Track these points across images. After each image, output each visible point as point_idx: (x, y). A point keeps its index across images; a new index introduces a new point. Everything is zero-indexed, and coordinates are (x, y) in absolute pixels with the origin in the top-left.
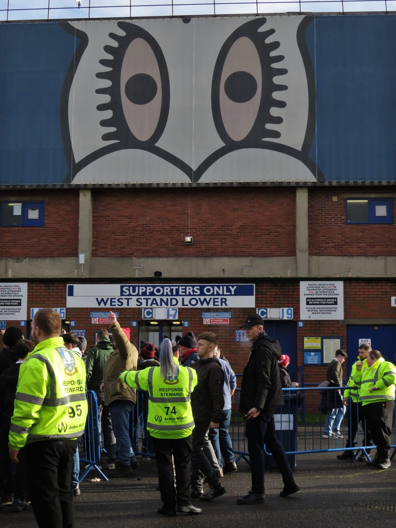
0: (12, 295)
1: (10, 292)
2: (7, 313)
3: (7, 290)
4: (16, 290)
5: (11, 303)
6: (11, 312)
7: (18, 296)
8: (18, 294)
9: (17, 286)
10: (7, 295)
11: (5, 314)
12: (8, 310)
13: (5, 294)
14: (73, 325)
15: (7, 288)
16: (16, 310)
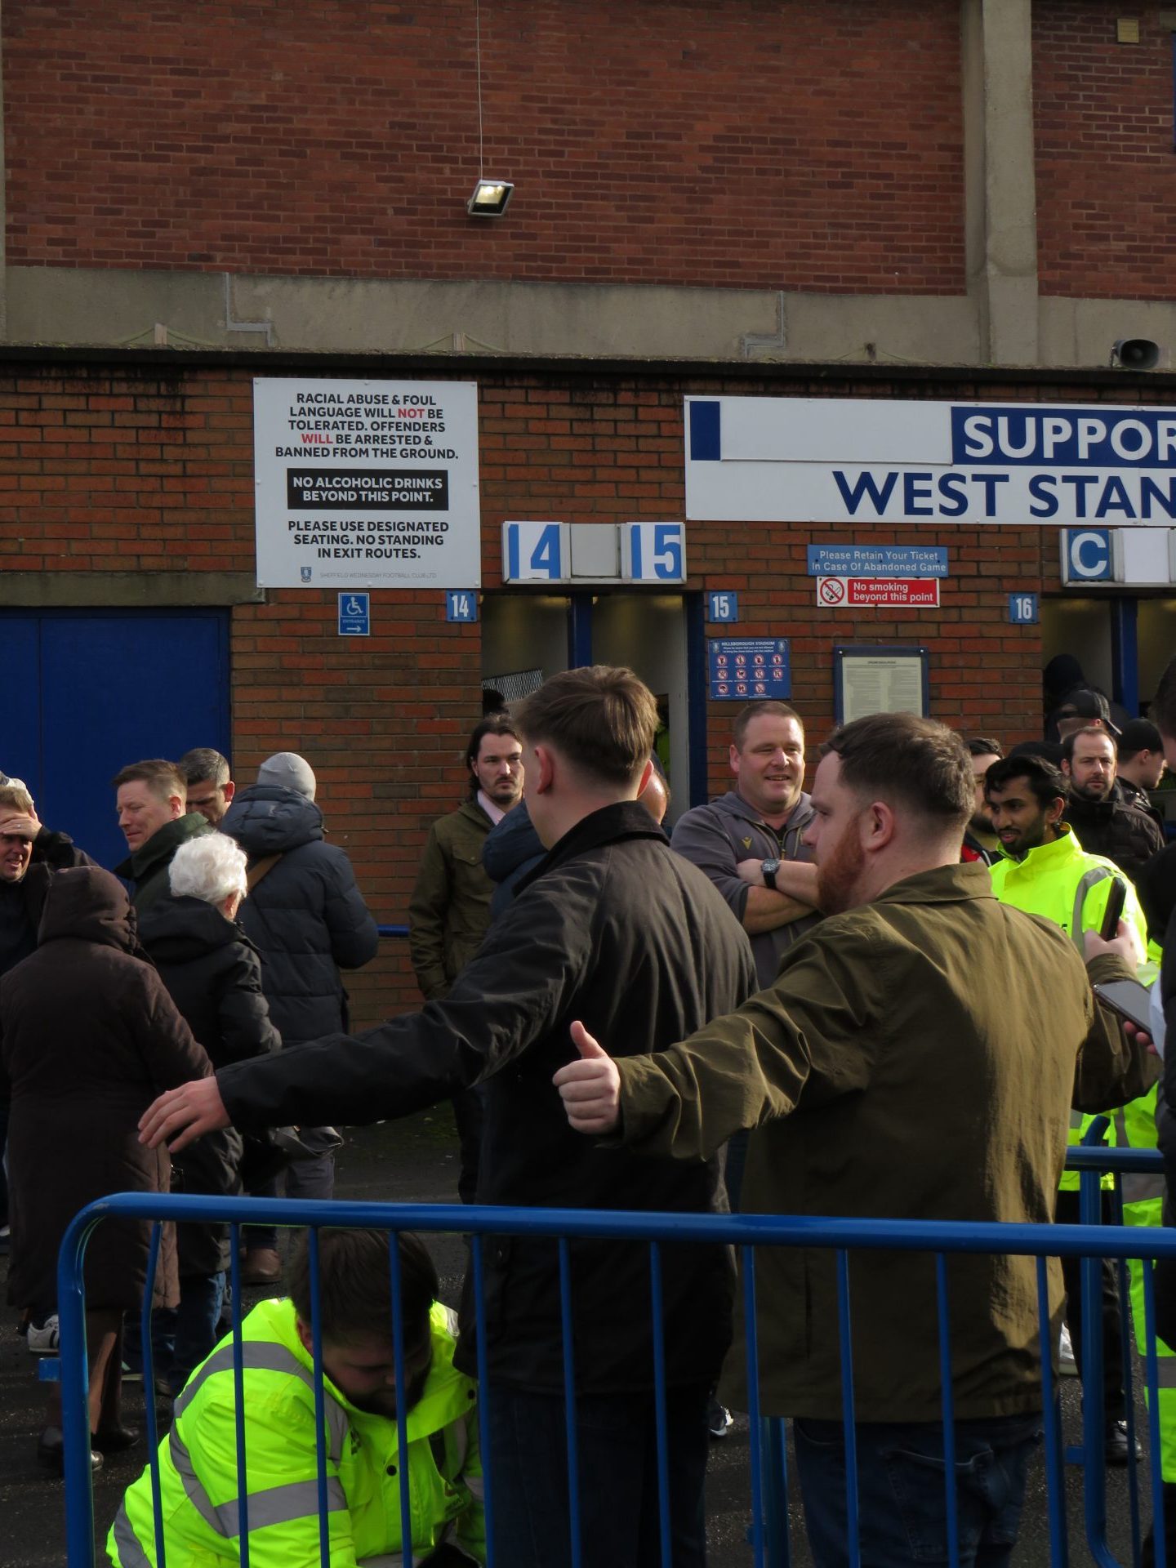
0: (398, 447)
1: (386, 432)
2: (373, 547)
3: (367, 421)
4: (417, 419)
5: (395, 495)
6: (397, 540)
7: (427, 454)
8: (428, 442)
9: (419, 400)
10: (370, 446)
11: (363, 553)
12: (376, 533)
13: (358, 439)
14: (725, 615)
15: (369, 407)
16: (420, 533)
